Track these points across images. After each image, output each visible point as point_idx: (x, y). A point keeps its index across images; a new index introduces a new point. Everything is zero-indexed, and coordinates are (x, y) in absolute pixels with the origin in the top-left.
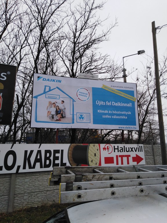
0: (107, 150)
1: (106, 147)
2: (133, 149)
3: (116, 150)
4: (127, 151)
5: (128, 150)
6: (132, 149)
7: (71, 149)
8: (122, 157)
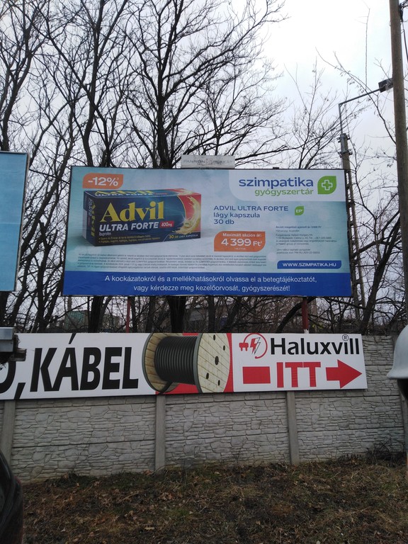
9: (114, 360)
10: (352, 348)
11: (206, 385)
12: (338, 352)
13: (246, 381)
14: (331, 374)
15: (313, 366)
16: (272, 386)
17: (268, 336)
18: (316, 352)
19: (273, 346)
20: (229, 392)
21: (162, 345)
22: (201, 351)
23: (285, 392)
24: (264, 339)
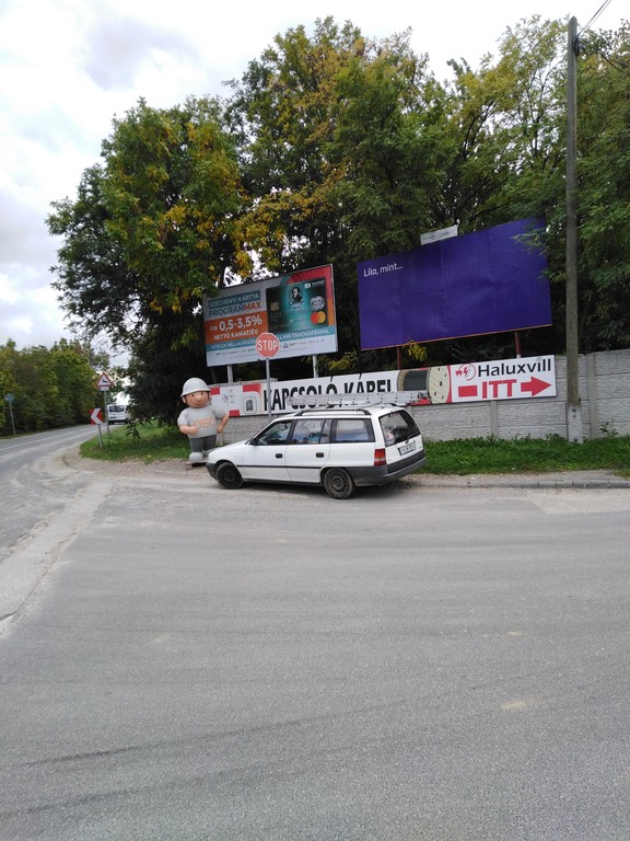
0: (463, 374)
1: (462, 369)
2: (526, 368)
3: (483, 373)
4: (508, 373)
5: (511, 370)
6: (521, 368)
7: (402, 378)
8: (495, 384)
9: (382, 387)
10: (545, 367)
11: (435, 400)
12: (531, 371)
13: (461, 395)
14: (525, 387)
15: (510, 383)
16: (479, 397)
17: (476, 365)
18: (514, 372)
19: (480, 371)
20: (449, 403)
21: (407, 377)
22: (431, 379)
23: (489, 401)
24: (473, 367)
